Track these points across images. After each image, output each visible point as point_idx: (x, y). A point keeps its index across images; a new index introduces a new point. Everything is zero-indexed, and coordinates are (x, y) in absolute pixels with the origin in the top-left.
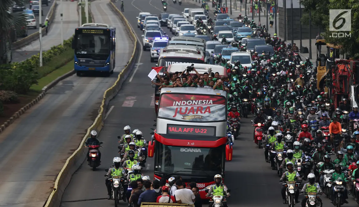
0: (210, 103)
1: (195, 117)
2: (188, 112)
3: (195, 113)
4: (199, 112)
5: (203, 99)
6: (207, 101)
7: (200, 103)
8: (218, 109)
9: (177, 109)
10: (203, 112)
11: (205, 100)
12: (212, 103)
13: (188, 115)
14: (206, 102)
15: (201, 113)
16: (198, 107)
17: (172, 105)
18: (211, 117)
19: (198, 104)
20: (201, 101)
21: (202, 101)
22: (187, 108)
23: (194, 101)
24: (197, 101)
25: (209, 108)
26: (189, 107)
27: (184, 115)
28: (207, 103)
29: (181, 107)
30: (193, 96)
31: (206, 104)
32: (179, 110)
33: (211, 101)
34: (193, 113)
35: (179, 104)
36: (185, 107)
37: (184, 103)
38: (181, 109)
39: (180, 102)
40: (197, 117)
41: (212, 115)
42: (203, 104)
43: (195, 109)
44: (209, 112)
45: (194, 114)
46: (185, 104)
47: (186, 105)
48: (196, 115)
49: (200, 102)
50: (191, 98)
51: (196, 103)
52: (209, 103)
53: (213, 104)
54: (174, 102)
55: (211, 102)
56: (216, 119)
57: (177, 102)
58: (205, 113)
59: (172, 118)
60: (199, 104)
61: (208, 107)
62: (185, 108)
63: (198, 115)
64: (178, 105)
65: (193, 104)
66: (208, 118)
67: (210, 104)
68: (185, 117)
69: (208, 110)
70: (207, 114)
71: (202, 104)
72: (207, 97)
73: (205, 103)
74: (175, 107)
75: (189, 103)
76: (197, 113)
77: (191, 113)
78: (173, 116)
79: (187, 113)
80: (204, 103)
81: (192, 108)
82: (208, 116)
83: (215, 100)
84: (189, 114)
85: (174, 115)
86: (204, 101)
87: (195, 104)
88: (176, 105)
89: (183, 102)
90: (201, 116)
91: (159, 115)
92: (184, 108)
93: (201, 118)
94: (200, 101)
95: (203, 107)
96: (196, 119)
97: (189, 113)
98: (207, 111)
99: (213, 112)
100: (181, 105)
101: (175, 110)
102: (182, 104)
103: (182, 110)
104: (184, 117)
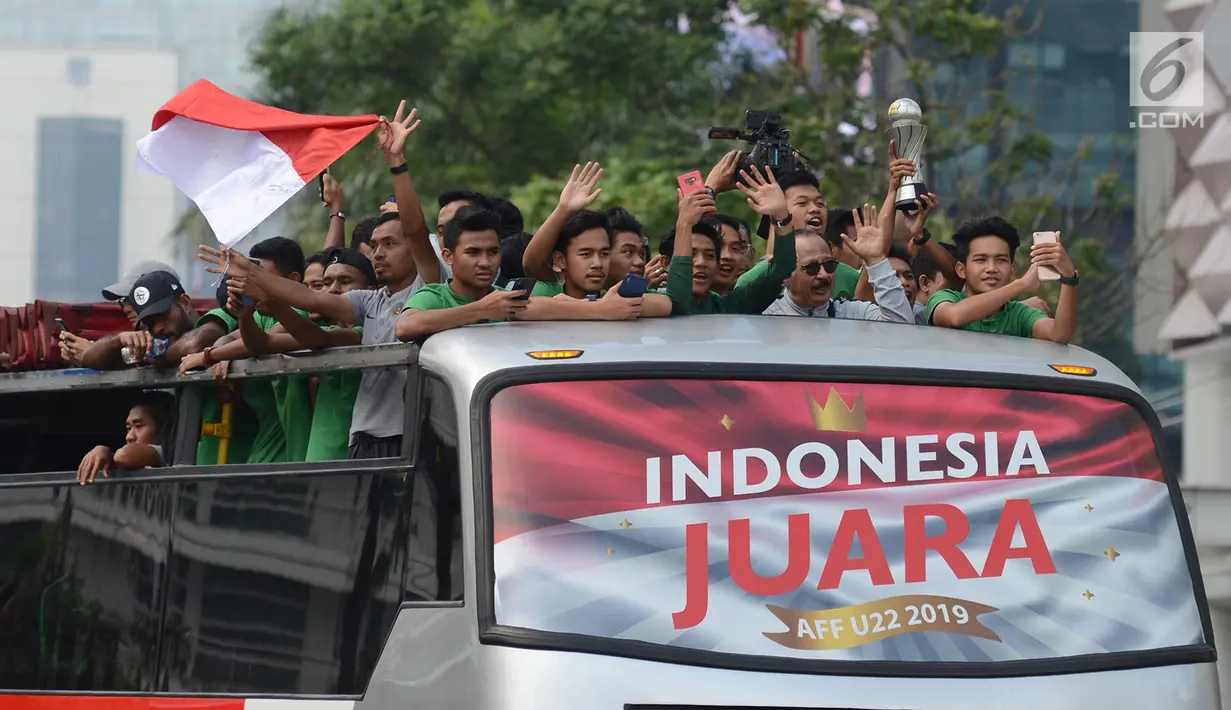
0: (1016, 462)
1: (905, 617)
2: (818, 561)
3: (898, 570)
4: (936, 565)
5: (944, 422)
6: (991, 439)
7: (925, 466)
8: (1115, 527)
9: (697, 533)
10: (978, 558)
11: (970, 438)
12: (1039, 462)
13: (830, 604)
14: (977, 450)
15: (963, 569)
16: (913, 513)
17: (640, 502)
18: (1074, 617)
19: (901, 478)
20: (924, 448)
21: (933, 439)
22: (799, 525)
23: (857, 450)
24: (888, 445)
25: (1022, 513)
26: (826, 517)
27: (782, 602)
28: (992, 468)
29: (737, 511)
30: (834, 393)
31: (981, 473)
32: (718, 543)
33: (1027, 439)
34: (882, 577)
35: (712, 486)
36: (778, 515)
37: (756, 470)
38: (739, 532)
39: (714, 458)
40: (925, 615)
41: (1072, 593)
42: (952, 472)
43: (891, 533)
44: (1042, 559)
45: (884, 591)
46: (772, 480)
47: (786, 489)
48: (919, 600)
49: (914, 457)
50: (813, 416)
51: (886, 470)
52: (1013, 469)
53: (1055, 472)
54: (653, 465)
55: (1027, 454)
56: (1124, 630)
57: (682, 466)
58: (994, 568)
59: (665, 634)
60: (913, 472)
61: (1010, 503)
62: (784, 528)
63: (934, 600)
64: (695, 494)
65: (854, 476)
66: (1041, 625)
67: (1027, 472)
68: (803, 628)
69: (1018, 540)
70: (1018, 583)
71: (947, 479)
72: (973, 401)
73: (971, 464)
74: (677, 518)
75: (813, 465)
76: (916, 573)
77: (857, 581)
78: (683, 620)
79: (812, 580)
80: (959, 465)
81: (856, 521)
82: (1041, 608)
83: (1065, 427)
84: (832, 592)
85: (681, 606)
86: (954, 443)
87: (869, 476)
88: (679, 492)
89: (740, 456)
90: (974, 608)
91: (511, 615)
92: (769, 521)
93: (973, 627)
94: (913, 442)
95: (965, 506)
96: (918, 634)
97: (831, 578)
98: (1018, 553)
99: (1077, 560)
100: (727, 493)
101: (683, 550)
102: (741, 486)
103: (756, 548)
104: (789, 617)
